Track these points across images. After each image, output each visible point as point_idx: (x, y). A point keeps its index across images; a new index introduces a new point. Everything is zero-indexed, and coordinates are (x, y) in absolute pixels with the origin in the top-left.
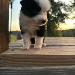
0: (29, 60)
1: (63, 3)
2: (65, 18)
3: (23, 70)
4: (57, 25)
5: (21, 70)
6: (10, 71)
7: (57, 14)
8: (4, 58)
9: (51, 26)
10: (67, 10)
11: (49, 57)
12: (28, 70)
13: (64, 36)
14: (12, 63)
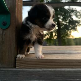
0: (40, 63)
1: (74, 9)
2: (77, 25)
3: (35, 71)
4: (69, 33)
5: (34, 71)
6: (25, 71)
7: (68, 21)
8: (20, 62)
9: (62, 34)
10: (79, 17)
11: (57, 61)
12: (39, 71)
13: (77, 44)
14: (26, 66)
